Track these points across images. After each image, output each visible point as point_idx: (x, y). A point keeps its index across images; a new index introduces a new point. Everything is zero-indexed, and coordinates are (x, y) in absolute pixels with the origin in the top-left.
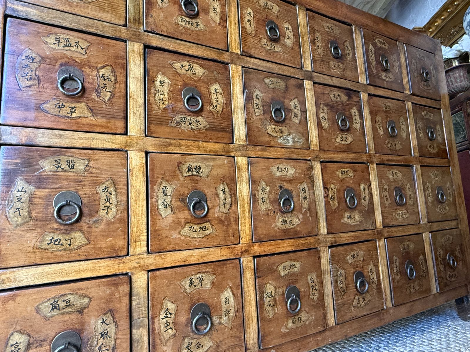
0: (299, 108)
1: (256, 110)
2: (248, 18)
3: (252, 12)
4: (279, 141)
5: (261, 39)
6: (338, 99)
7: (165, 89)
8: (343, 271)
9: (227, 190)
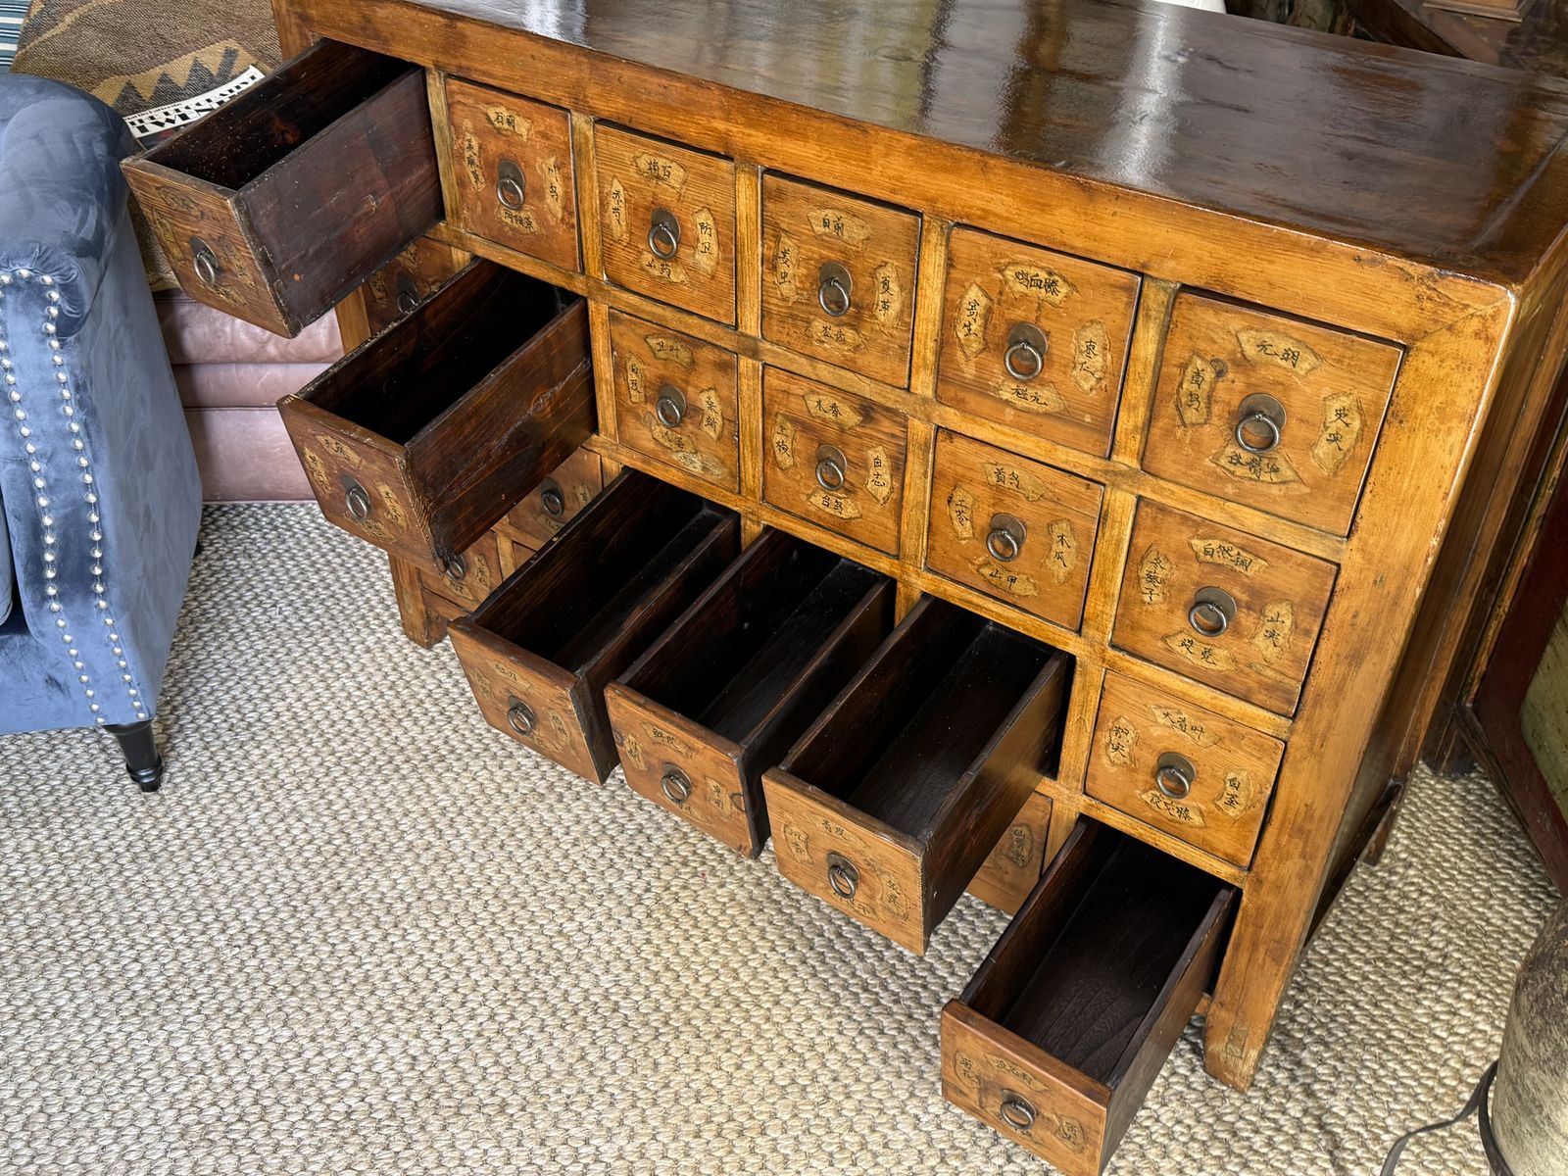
0: (718, 408)
1: (632, 392)
2: (613, 204)
3: (621, 188)
4: (675, 457)
5: (640, 253)
6: (830, 416)
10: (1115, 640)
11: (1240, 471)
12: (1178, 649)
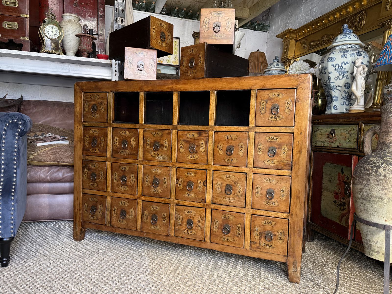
0: (167, 143)
1: (147, 146)
4: (156, 158)
6: (192, 137)
7: (117, 141)
8: (181, 217)
9: (134, 176)
10: (254, 166)
11: (273, 119)
12: (267, 163)
